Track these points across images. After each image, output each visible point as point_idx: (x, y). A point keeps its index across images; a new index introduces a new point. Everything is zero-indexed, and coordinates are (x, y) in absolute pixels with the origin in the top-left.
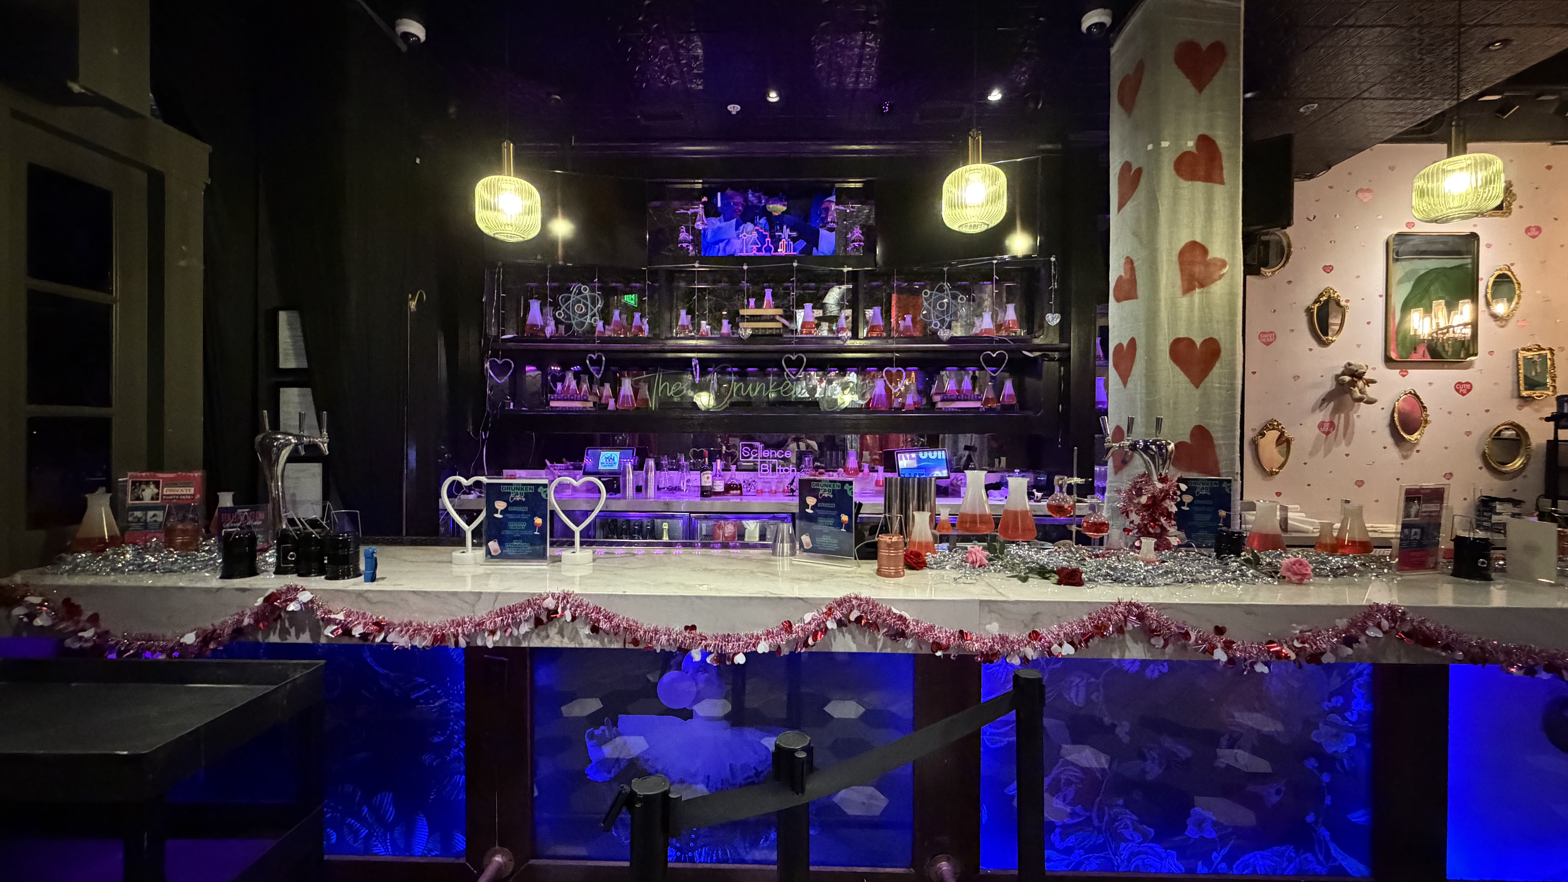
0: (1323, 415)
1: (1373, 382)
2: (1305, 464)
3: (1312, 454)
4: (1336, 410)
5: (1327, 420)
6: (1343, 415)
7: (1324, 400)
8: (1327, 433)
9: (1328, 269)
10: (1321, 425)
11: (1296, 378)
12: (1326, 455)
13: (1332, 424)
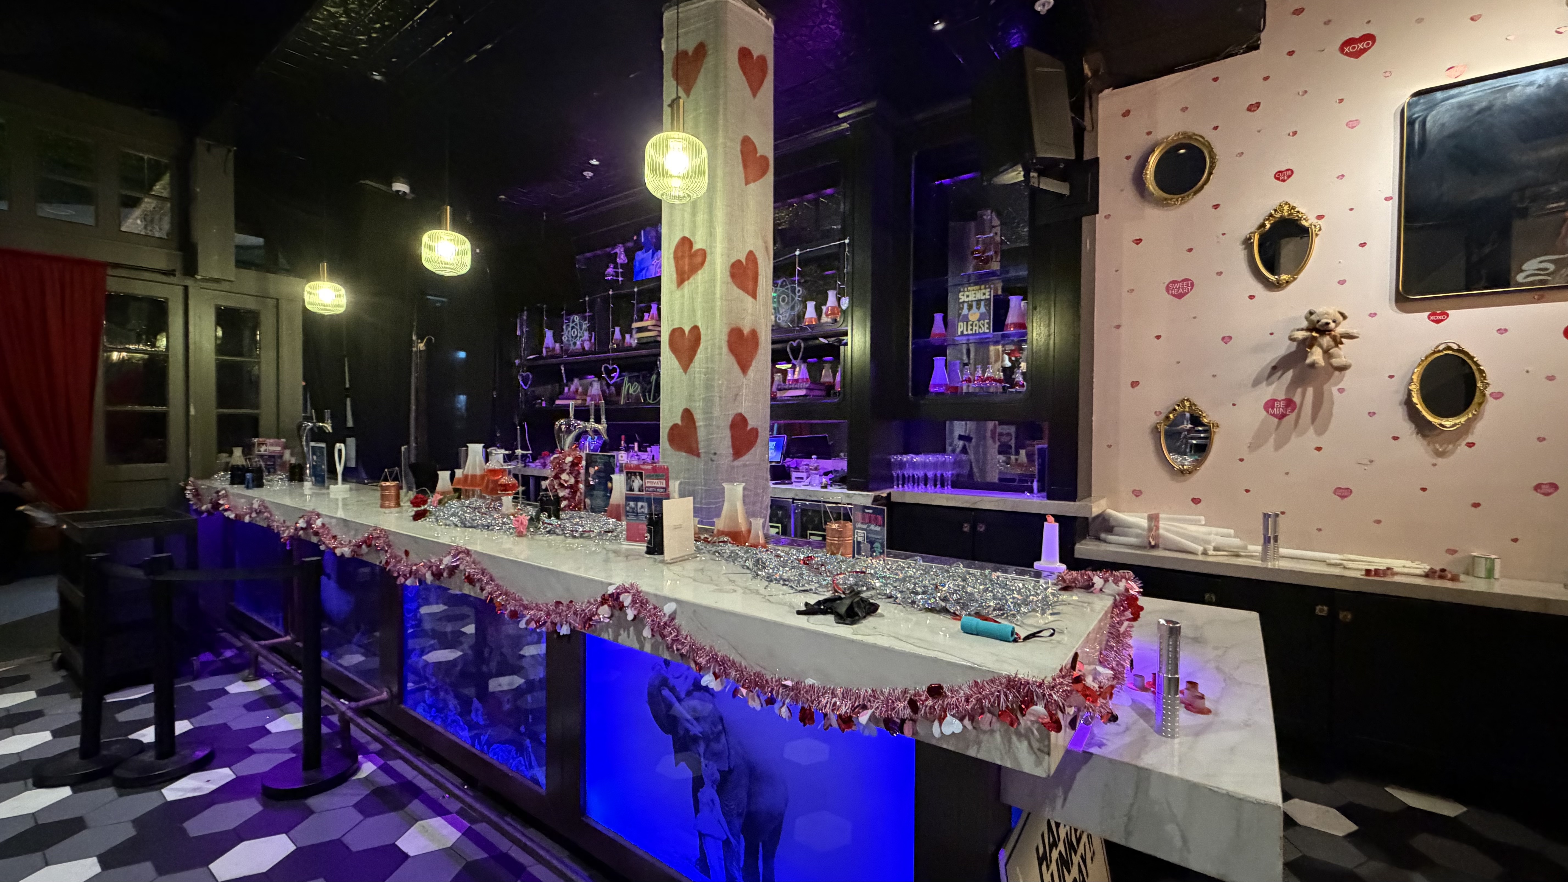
0: (1276, 390)
1: (1350, 337)
2: (1241, 460)
3: (1253, 447)
4: (1298, 382)
5: (1281, 396)
6: (1310, 391)
7: (1275, 368)
8: (1282, 417)
9: (1283, 176)
10: (1270, 405)
11: (1226, 339)
12: (1278, 446)
13: (1290, 403)
